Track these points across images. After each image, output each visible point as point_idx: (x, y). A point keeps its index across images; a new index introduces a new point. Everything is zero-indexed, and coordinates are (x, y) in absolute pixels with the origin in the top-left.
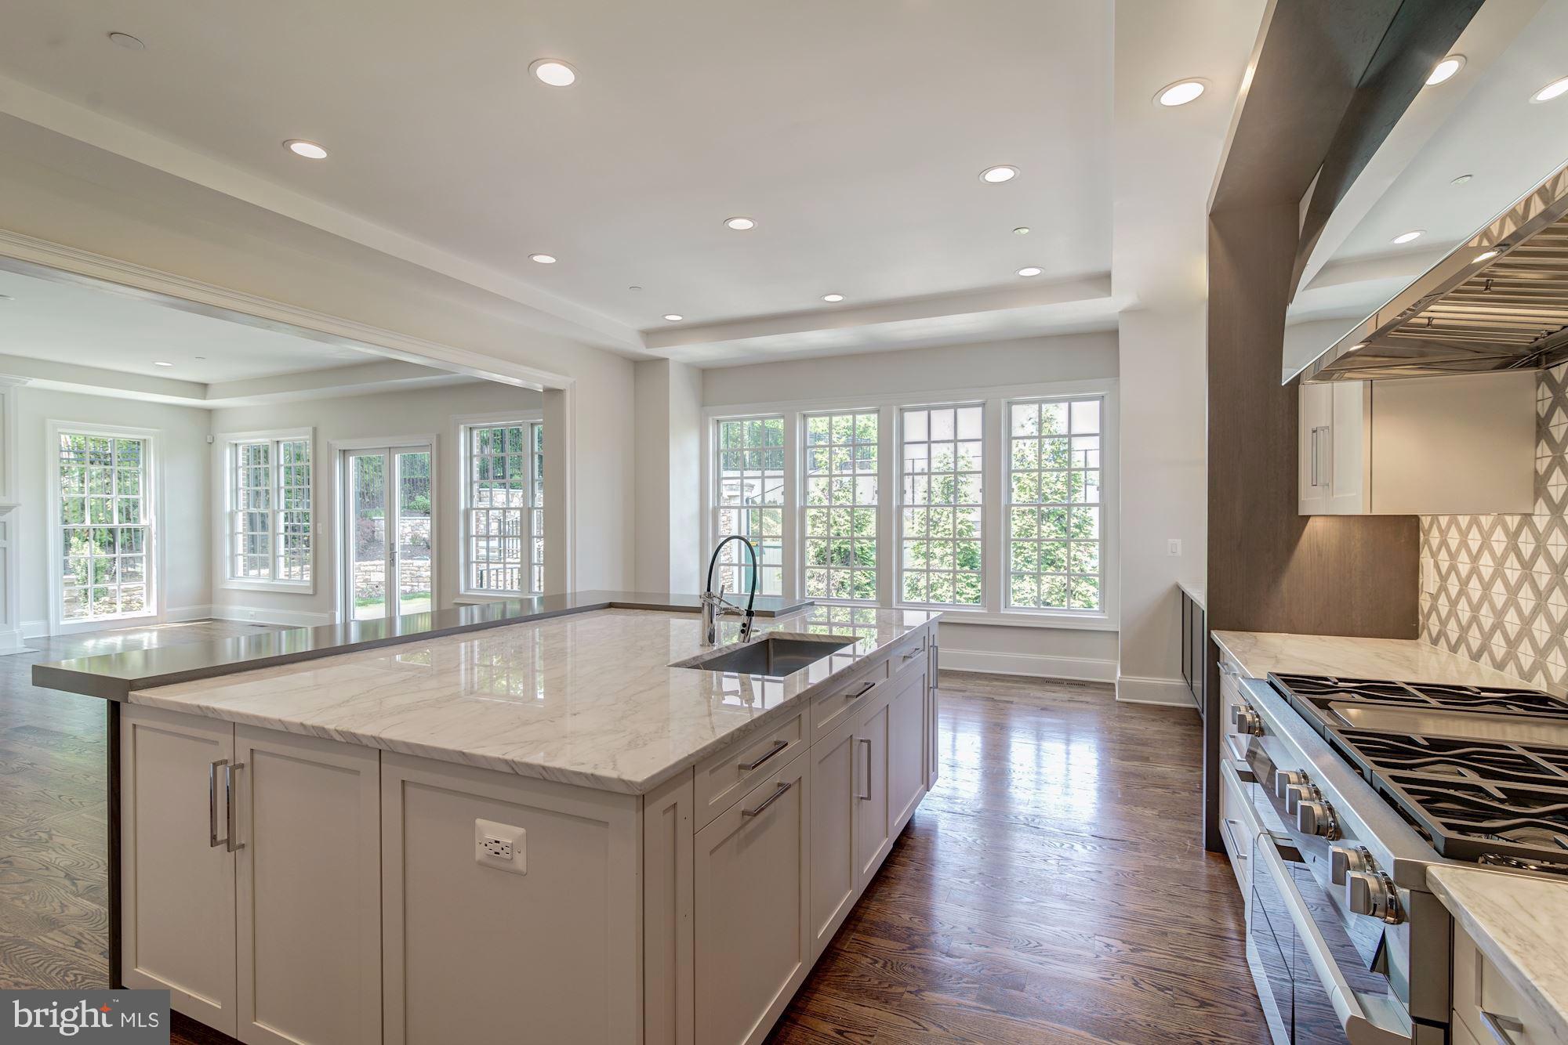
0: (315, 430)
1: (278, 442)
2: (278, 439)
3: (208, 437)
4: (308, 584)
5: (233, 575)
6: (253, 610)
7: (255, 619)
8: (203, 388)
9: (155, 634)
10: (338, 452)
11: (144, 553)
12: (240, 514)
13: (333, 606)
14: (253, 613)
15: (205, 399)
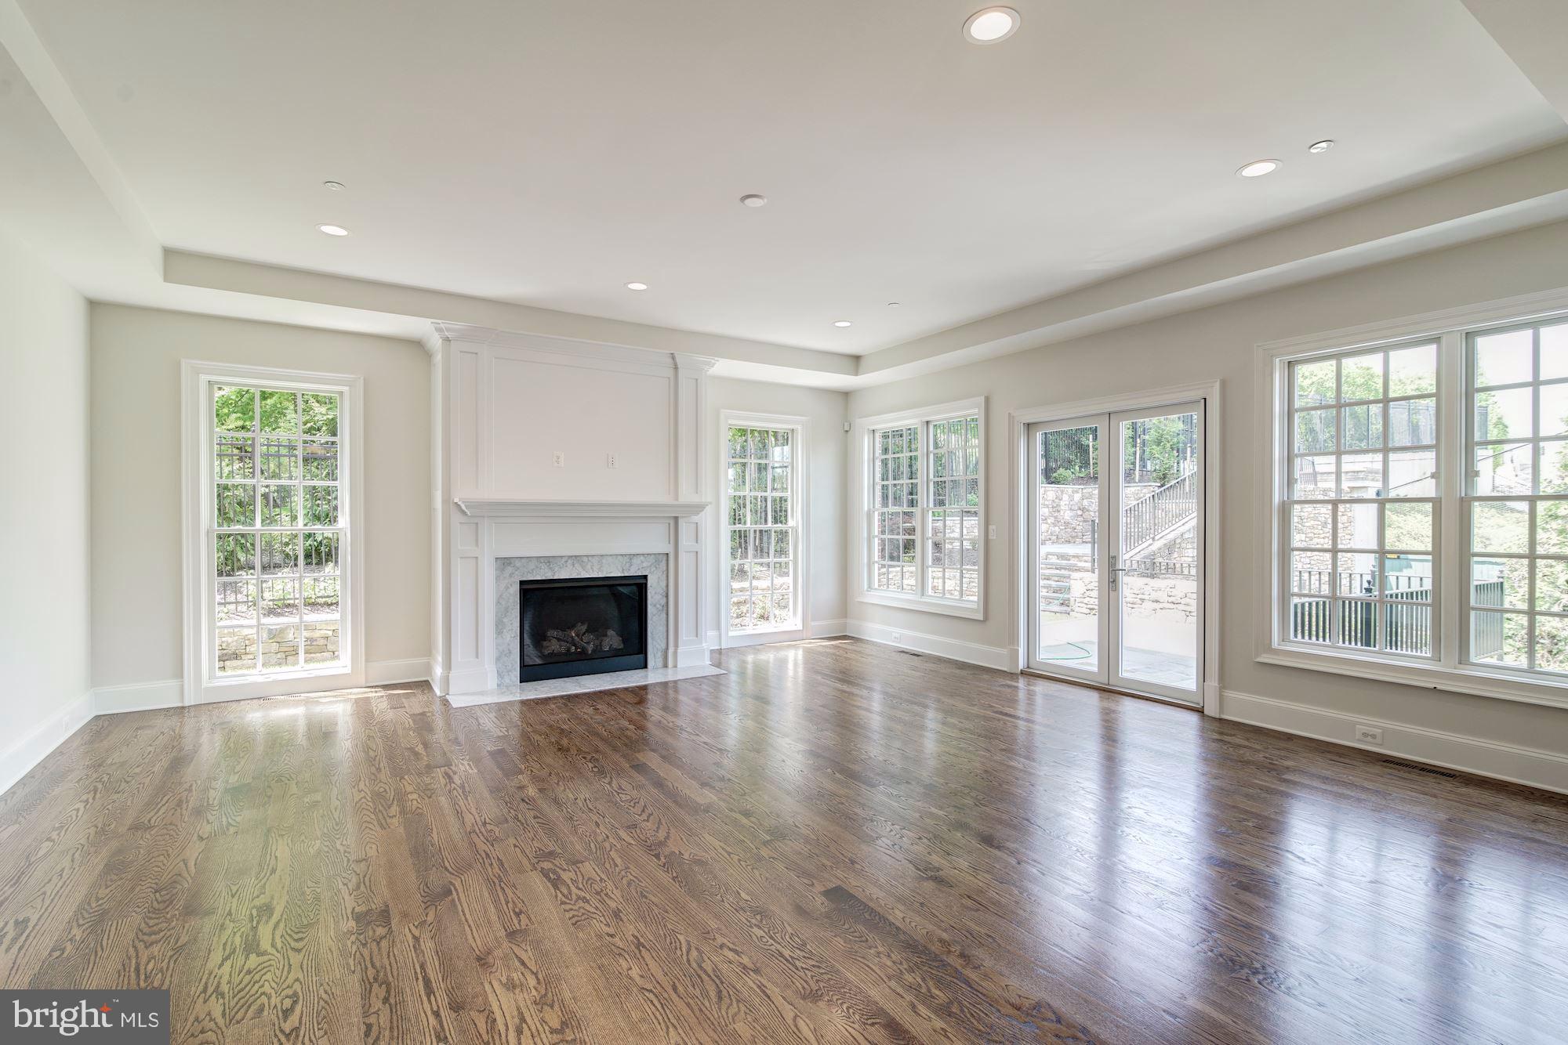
0: (987, 400)
1: (927, 422)
2: (928, 419)
3: (846, 424)
4: (975, 606)
5: (870, 587)
6: (897, 631)
7: (899, 643)
8: (855, 361)
9: (800, 652)
10: (1022, 424)
11: (791, 557)
12: (876, 513)
13: (1013, 639)
14: (897, 635)
15: (856, 375)
